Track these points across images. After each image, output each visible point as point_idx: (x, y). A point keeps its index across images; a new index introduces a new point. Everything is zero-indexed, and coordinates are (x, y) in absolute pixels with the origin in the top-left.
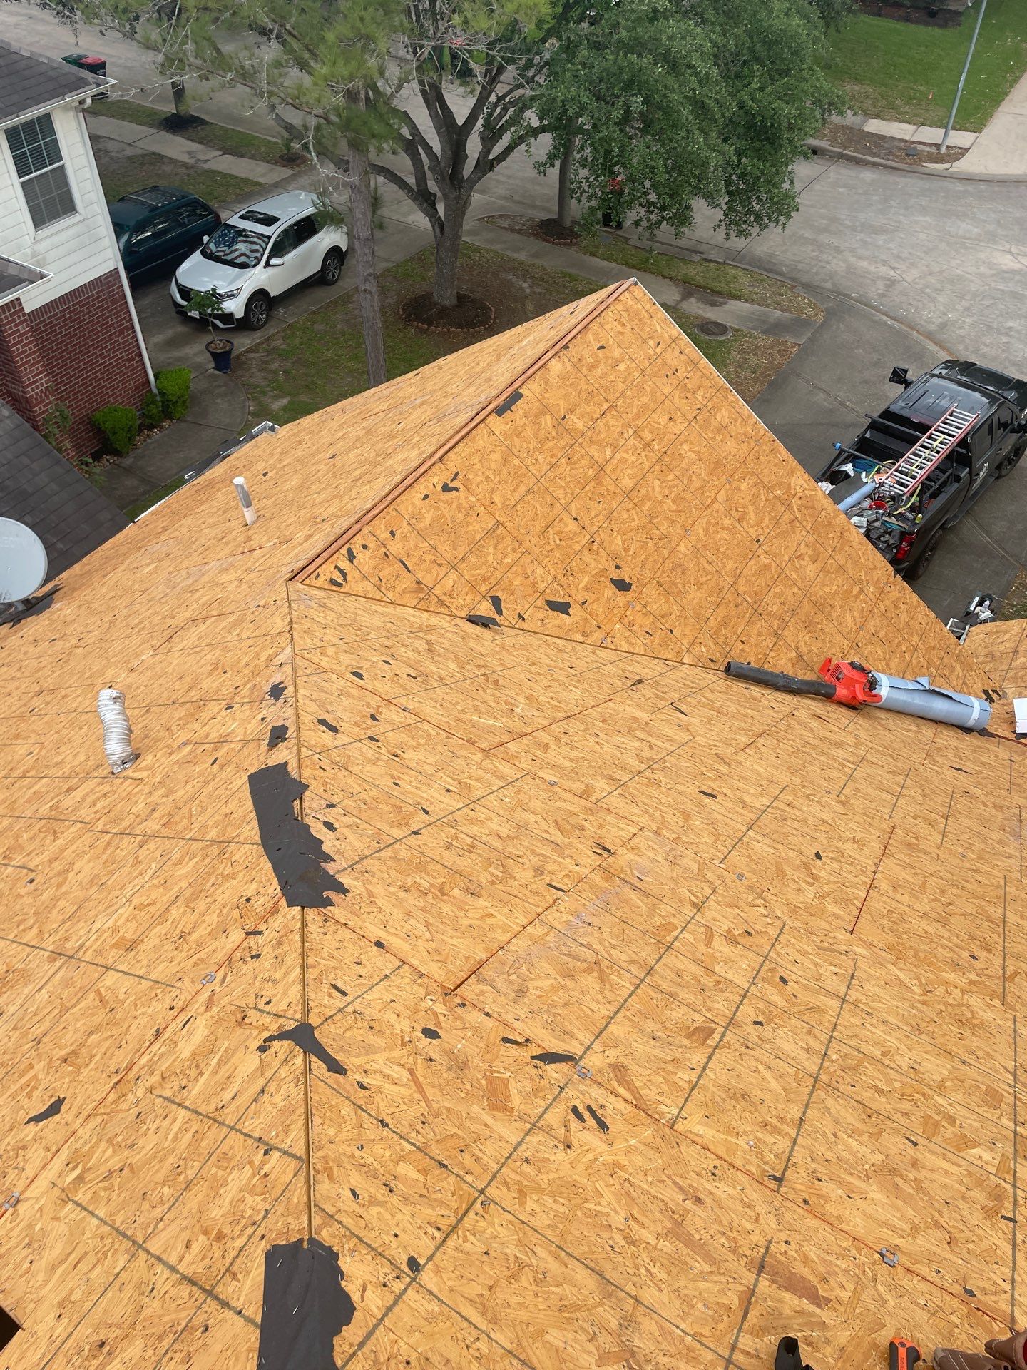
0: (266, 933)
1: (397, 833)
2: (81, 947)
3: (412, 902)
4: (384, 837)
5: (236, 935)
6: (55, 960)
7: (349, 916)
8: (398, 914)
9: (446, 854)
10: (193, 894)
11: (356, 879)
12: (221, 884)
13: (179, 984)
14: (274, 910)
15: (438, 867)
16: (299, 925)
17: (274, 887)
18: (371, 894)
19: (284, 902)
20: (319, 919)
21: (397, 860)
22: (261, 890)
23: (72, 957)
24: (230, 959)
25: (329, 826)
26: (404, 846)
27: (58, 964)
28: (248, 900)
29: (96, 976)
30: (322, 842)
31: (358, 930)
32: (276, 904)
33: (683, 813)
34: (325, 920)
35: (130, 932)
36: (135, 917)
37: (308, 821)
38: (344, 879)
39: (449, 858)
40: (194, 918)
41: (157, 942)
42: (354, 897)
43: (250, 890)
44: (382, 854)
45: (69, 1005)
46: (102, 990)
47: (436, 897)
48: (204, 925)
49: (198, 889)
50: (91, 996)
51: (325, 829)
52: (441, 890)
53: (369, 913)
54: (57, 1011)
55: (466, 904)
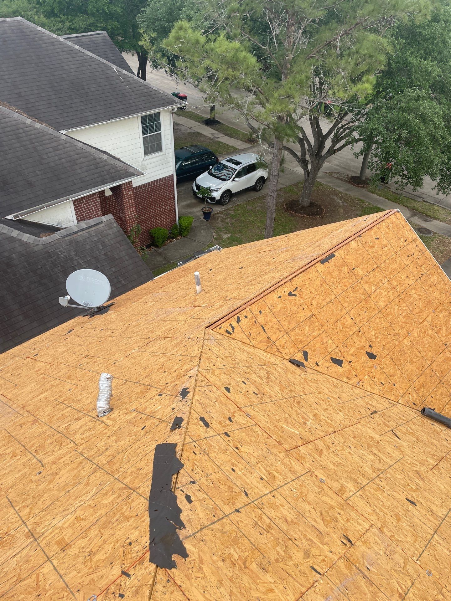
0: (133, 578)
1: (227, 509)
2: (43, 533)
3: (225, 571)
4: (219, 512)
5: (117, 571)
6: (28, 537)
7: (184, 579)
8: (214, 581)
9: (252, 531)
10: (105, 523)
11: (194, 546)
12: (120, 523)
13: (76, 595)
14: (141, 560)
15: (246, 541)
16: (151, 582)
17: (146, 541)
18: (201, 561)
19: (148, 556)
20: (165, 579)
21: (222, 532)
22: (140, 538)
23: (36, 540)
24: (107, 589)
25: (188, 498)
26: (229, 521)
27: (29, 541)
28: (130, 544)
29: (41, 562)
30: (181, 511)
31: (186, 593)
32: (144, 554)
33: (396, 515)
34: (168, 581)
35: (68, 535)
36: (73, 525)
37: (178, 493)
38: (188, 546)
39: (254, 534)
40: (100, 542)
41: (77, 552)
42: (190, 562)
43: (134, 535)
44: (214, 526)
45: (23, 577)
46: (41, 574)
47: (240, 570)
48: (103, 552)
49: (109, 519)
50: (34, 576)
51: (185, 501)
52: (245, 563)
53: (197, 578)
54: (15, 579)
55: (258, 577)
